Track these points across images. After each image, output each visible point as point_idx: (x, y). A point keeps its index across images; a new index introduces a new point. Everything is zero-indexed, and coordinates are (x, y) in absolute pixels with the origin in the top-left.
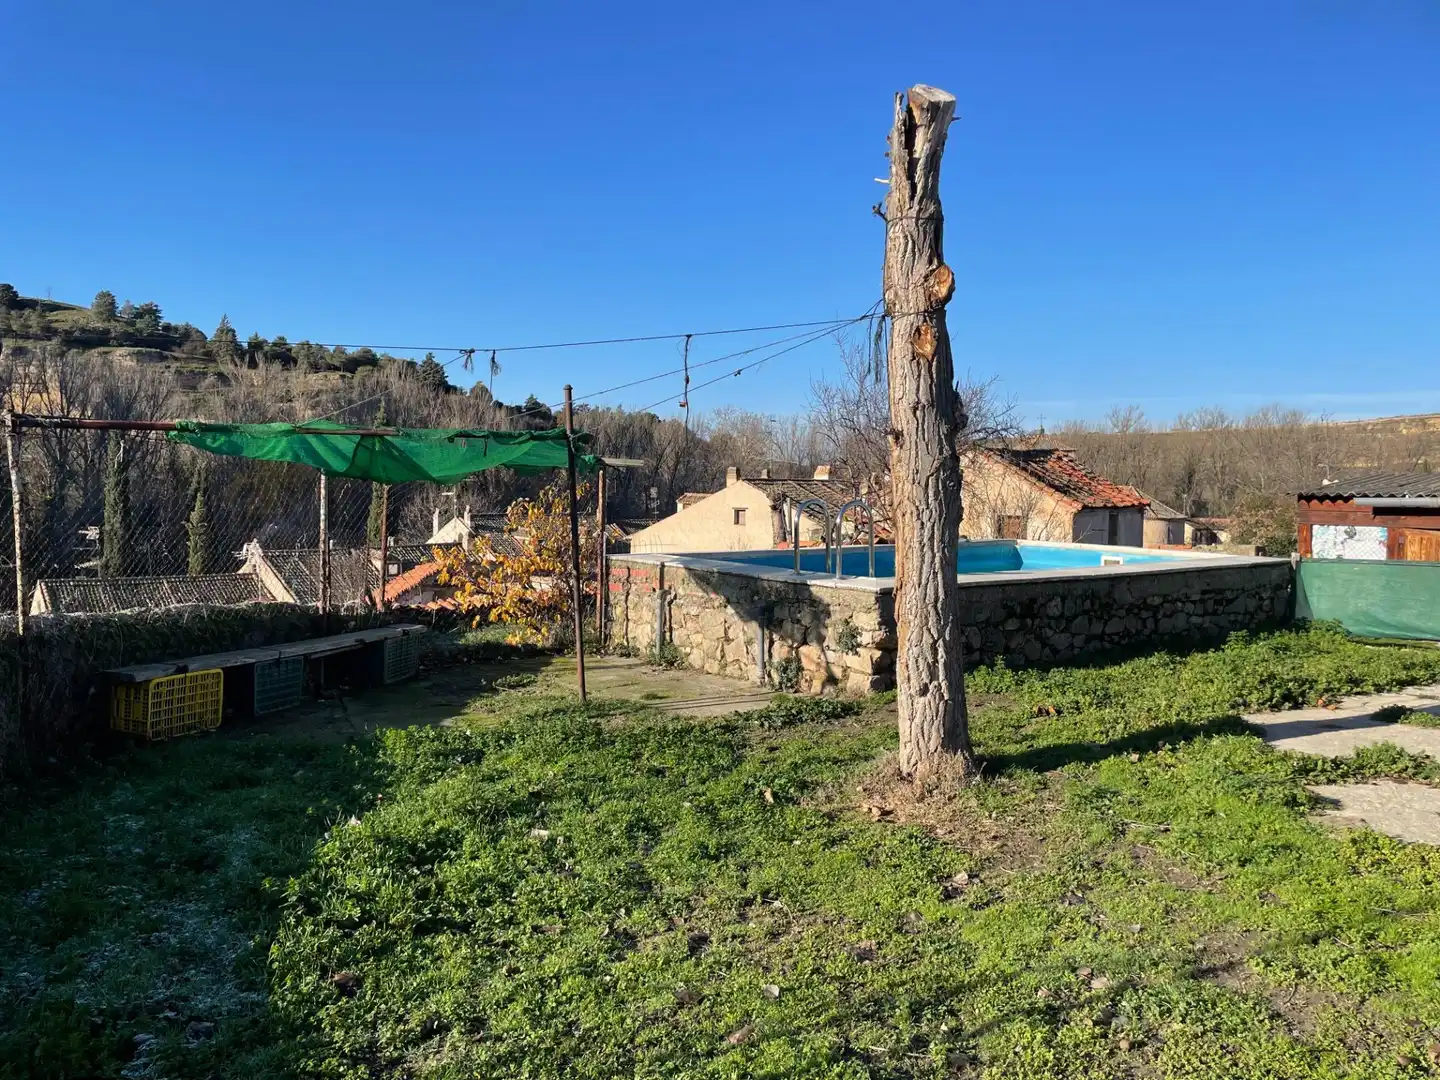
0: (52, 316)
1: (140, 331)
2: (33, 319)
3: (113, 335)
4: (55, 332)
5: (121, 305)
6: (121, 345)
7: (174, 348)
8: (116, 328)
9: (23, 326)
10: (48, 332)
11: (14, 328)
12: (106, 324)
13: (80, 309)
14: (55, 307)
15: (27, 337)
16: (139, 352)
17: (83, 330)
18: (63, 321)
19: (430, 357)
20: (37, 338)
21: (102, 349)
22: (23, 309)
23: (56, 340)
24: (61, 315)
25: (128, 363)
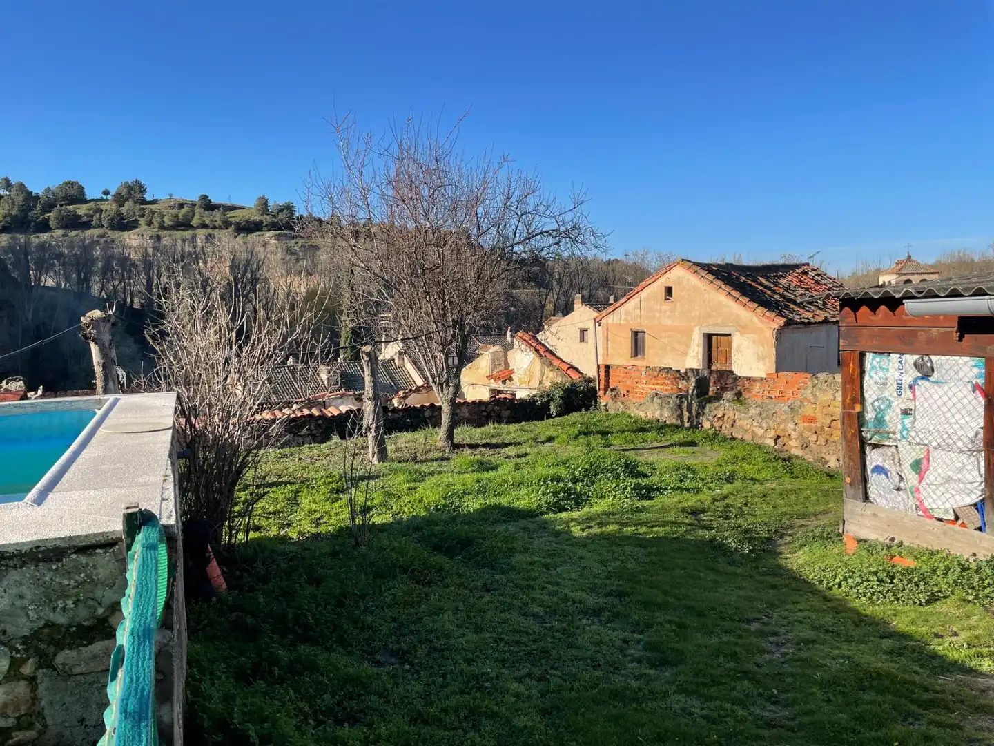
0: (229, 214)
1: (281, 220)
2: (217, 215)
3: (265, 224)
4: (231, 224)
5: (271, 204)
6: (269, 230)
8: (267, 219)
9: (212, 221)
10: (226, 225)
11: (207, 222)
12: (261, 217)
13: (249, 208)
14: (233, 208)
15: (215, 228)
16: (279, 234)
17: (247, 222)
18: (235, 216)
20: (220, 228)
21: (258, 233)
22: (213, 210)
23: (231, 229)
24: (235, 213)
25: (273, 242)
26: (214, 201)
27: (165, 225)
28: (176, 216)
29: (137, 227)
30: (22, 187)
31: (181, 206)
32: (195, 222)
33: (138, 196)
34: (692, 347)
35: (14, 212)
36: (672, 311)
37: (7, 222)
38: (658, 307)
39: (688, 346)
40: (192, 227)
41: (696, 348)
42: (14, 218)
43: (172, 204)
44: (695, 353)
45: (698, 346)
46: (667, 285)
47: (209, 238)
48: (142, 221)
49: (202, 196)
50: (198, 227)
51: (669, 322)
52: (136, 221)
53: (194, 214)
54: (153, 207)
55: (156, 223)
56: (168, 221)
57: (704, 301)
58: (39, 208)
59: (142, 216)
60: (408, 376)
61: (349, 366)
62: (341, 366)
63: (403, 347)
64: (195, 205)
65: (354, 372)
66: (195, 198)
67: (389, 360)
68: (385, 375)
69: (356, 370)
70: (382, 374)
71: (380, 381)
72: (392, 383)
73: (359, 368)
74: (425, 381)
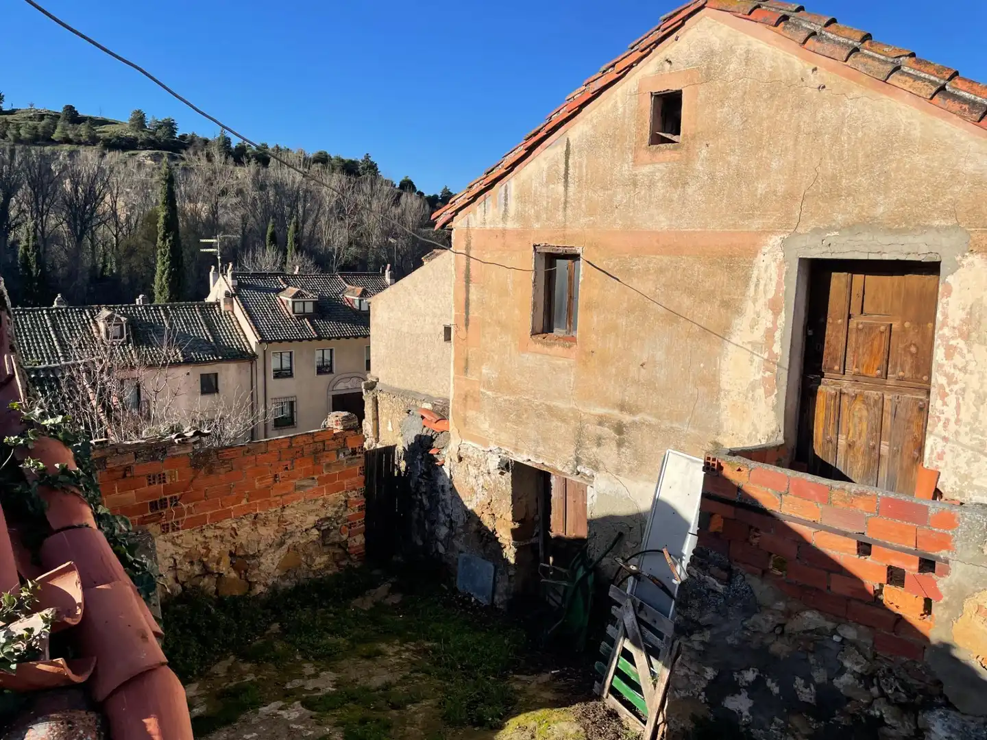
0: (99, 129)
1: (159, 139)
2: (83, 129)
3: (140, 141)
4: (99, 140)
5: (149, 120)
6: (145, 149)
7: (181, 151)
8: (143, 136)
9: (77, 135)
10: (93, 141)
11: (71, 136)
12: (136, 133)
13: (122, 124)
14: (104, 122)
15: (79, 143)
16: (157, 154)
17: (118, 137)
18: (107, 131)
19: (367, 157)
20: (86, 144)
21: (131, 152)
22: (79, 123)
23: (99, 146)
24: (107, 128)
25: (149, 162)
26: (82, 112)
27: (22, 138)
28: (35, 128)
31: (42, 117)
32: (56, 135)
34: (749, 308)
36: (679, 180)
38: (626, 169)
39: (732, 307)
40: (52, 142)
41: (767, 319)
43: (31, 114)
44: (758, 335)
45: (774, 306)
46: (661, 88)
47: (71, 154)
49: (67, 106)
50: (60, 142)
51: (662, 222)
53: (55, 127)
54: (10, 118)
55: (10, 136)
56: (24, 134)
57: (817, 133)
60: (237, 327)
61: (147, 311)
62: (135, 311)
63: (233, 286)
64: (58, 117)
65: (155, 320)
66: (59, 109)
67: (211, 303)
68: (202, 325)
69: (157, 316)
70: (197, 324)
71: (193, 333)
72: (210, 337)
73: (162, 314)
74: (258, 336)
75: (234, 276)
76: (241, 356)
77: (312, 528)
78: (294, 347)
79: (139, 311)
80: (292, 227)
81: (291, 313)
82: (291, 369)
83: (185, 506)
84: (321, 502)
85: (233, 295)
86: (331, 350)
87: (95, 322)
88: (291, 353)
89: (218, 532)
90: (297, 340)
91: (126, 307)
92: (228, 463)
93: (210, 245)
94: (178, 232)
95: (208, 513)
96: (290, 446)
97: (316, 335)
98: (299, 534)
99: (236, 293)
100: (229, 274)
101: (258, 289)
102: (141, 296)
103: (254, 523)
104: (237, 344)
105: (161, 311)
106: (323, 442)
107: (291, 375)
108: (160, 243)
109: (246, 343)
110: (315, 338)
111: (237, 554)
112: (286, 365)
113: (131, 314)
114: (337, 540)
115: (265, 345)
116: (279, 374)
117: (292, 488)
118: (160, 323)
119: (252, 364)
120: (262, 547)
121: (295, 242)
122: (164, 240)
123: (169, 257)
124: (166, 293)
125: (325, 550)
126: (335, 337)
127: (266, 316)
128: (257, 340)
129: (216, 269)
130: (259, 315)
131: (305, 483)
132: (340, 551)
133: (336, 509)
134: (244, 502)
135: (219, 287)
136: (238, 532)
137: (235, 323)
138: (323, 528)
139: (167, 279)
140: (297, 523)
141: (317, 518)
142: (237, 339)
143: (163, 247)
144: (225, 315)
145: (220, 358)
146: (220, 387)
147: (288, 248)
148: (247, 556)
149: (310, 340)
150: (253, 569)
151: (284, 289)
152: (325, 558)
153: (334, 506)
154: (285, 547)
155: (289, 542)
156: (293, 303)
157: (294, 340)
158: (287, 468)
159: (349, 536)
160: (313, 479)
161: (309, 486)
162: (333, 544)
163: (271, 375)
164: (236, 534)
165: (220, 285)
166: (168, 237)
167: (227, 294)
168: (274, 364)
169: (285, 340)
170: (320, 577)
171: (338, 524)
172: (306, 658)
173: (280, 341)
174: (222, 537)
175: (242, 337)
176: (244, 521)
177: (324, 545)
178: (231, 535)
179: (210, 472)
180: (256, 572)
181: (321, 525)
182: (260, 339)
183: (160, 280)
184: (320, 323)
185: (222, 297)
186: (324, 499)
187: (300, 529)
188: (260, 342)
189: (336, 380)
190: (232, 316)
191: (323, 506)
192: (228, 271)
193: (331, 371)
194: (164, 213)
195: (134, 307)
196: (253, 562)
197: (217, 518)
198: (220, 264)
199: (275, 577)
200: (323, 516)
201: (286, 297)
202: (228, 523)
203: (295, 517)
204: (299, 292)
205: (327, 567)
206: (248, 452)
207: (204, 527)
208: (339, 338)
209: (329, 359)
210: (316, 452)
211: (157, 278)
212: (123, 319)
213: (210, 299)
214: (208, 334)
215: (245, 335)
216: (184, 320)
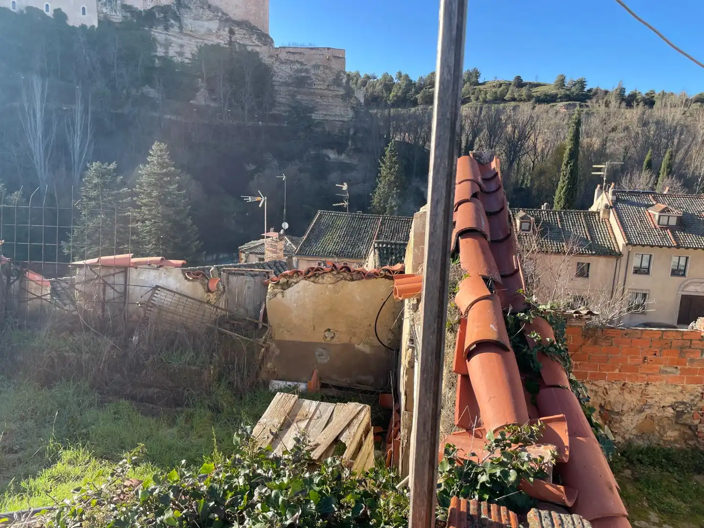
0: (534, 90)
1: (573, 93)
2: (524, 91)
3: (559, 96)
4: (533, 97)
5: (568, 80)
6: (562, 101)
7: (587, 100)
8: (562, 92)
9: (520, 95)
10: (529, 98)
11: (516, 96)
12: (557, 91)
13: (550, 85)
14: (538, 85)
15: (521, 100)
16: (569, 104)
17: (545, 95)
18: (538, 91)
20: (525, 101)
21: (552, 104)
22: (522, 87)
23: (533, 100)
24: (539, 89)
25: (563, 110)
26: (525, 80)
27: (487, 100)
28: (496, 93)
29: (469, 102)
30: (407, 76)
31: (501, 85)
32: (507, 97)
33: (474, 79)
35: (399, 94)
37: (395, 101)
40: (504, 101)
42: (398, 97)
43: (495, 84)
47: (515, 108)
48: (472, 97)
49: (517, 77)
50: (509, 101)
52: (469, 98)
53: (507, 91)
54: (481, 87)
55: (481, 99)
56: (489, 97)
58: (413, 90)
59: (473, 94)
60: (610, 231)
61: (548, 215)
62: (540, 213)
63: (612, 201)
64: (510, 84)
65: (552, 221)
66: (511, 79)
67: (593, 212)
68: (584, 228)
69: (554, 219)
70: (581, 226)
71: (577, 233)
72: (589, 237)
73: (558, 217)
74: (626, 239)
75: (614, 193)
76: (611, 253)
77: (669, 406)
78: (655, 252)
79: (543, 214)
80: (667, 155)
81: (656, 224)
82: (648, 269)
83: (574, 363)
84: (680, 388)
85: (611, 207)
86: (687, 258)
87: (515, 219)
88: (651, 256)
89: (595, 388)
90: (658, 246)
91: (535, 211)
92: (609, 340)
93: (599, 170)
94: (577, 159)
95: (589, 372)
96: (661, 338)
97: (675, 244)
98: (657, 408)
99: (614, 205)
100: (611, 191)
101: (632, 204)
102: (545, 204)
103: (622, 389)
104: (608, 243)
105: (557, 215)
106: (691, 340)
107: (648, 273)
108: (563, 167)
109: (615, 244)
110: (674, 247)
111: (605, 407)
112: (645, 264)
113: (538, 215)
114: (689, 422)
115: (630, 246)
116: (637, 271)
117: (656, 371)
118: (555, 223)
119: (617, 260)
120: (625, 408)
121: (668, 168)
122: (566, 165)
123: (568, 178)
124: (562, 203)
125: (678, 427)
126: (693, 248)
127: (635, 225)
128: (624, 243)
129: (601, 188)
130: (629, 224)
131: (669, 369)
132: (689, 432)
133: (692, 397)
134: (617, 371)
135: (601, 201)
136: (609, 392)
137: (609, 229)
138: (678, 409)
139: (564, 193)
140: (657, 399)
141: (674, 400)
142: (609, 240)
143: (565, 170)
144: (602, 222)
145: (594, 252)
146: (590, 274)
147: (661, 172)
148: (612, 412)
149: (669, 247)
150: (616, 422)
151: (653, 205)
152: (676, 433)
153: (691, 395)
154: (643, 415)
155: (648, 411)
156: (660, 216)
157: (655, 246)
158: (655, 354)
159: (700, 423)
160: (677, 368)
161: (672, 373)
162: (684, 425)
163: (631, 270)
164: (607, 393)
165: (602, 199)
166: (569, 163)
167: (606, 206)
168: (636, 262)
169: (647, 245)
170: (669, 447)
171: (691, 409)
172: (652, 507)
173: (643, 246)
174: (596, 392)
175: (613, 239)
176: (615, 386)
177: (677, 423)
178: (603, 393)
179: (595, 343)
180: (617, 425)
181: (677, 407)
182: (627, 242)
183: (559, 193)
184: (681, 235)
185: (602, 207)
186: (683, 387)
187: (658, 404)
188: (627, 245)
189: (689, 281)
190: (607, 223)
191: (682, 392)
192: (610, 189)
193: (684, 275)
194: (570, 147)
195: (540, 211)
196: (617, 417)
197: (595, 377)
198: (604, 184)
199: (631, 434)
200: (680, 400)
201: (654, 212)
202: (602, 383)
203: (655, 394)
204: (667, 208)
205: (676, 441)
206: (626, 335)
207: (585, 381)
208: (696, 249)
209: (684, 264)
210: (682, 348)
211: (557, 192)
212: (532, 218)
213: (593, 209)
214: (588, 234)
215: (615, 238)
216: (572, 223)
